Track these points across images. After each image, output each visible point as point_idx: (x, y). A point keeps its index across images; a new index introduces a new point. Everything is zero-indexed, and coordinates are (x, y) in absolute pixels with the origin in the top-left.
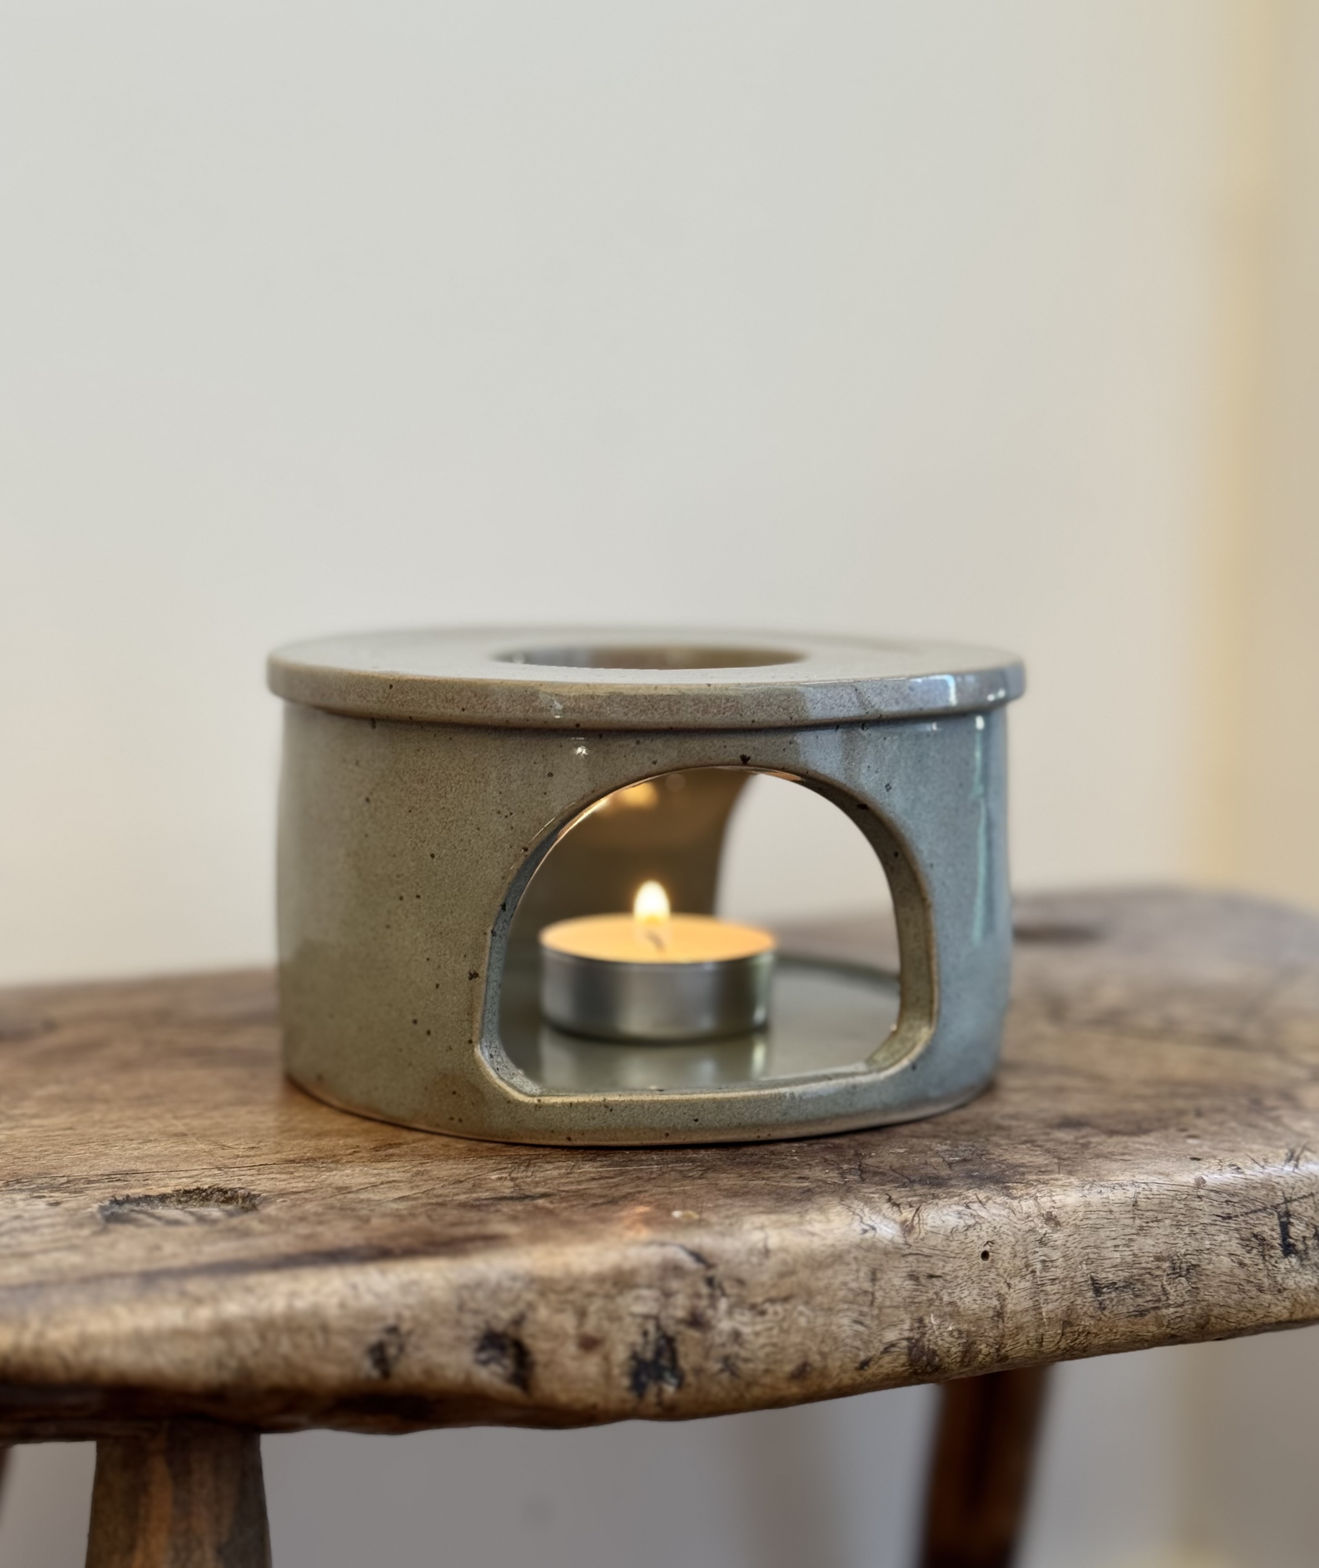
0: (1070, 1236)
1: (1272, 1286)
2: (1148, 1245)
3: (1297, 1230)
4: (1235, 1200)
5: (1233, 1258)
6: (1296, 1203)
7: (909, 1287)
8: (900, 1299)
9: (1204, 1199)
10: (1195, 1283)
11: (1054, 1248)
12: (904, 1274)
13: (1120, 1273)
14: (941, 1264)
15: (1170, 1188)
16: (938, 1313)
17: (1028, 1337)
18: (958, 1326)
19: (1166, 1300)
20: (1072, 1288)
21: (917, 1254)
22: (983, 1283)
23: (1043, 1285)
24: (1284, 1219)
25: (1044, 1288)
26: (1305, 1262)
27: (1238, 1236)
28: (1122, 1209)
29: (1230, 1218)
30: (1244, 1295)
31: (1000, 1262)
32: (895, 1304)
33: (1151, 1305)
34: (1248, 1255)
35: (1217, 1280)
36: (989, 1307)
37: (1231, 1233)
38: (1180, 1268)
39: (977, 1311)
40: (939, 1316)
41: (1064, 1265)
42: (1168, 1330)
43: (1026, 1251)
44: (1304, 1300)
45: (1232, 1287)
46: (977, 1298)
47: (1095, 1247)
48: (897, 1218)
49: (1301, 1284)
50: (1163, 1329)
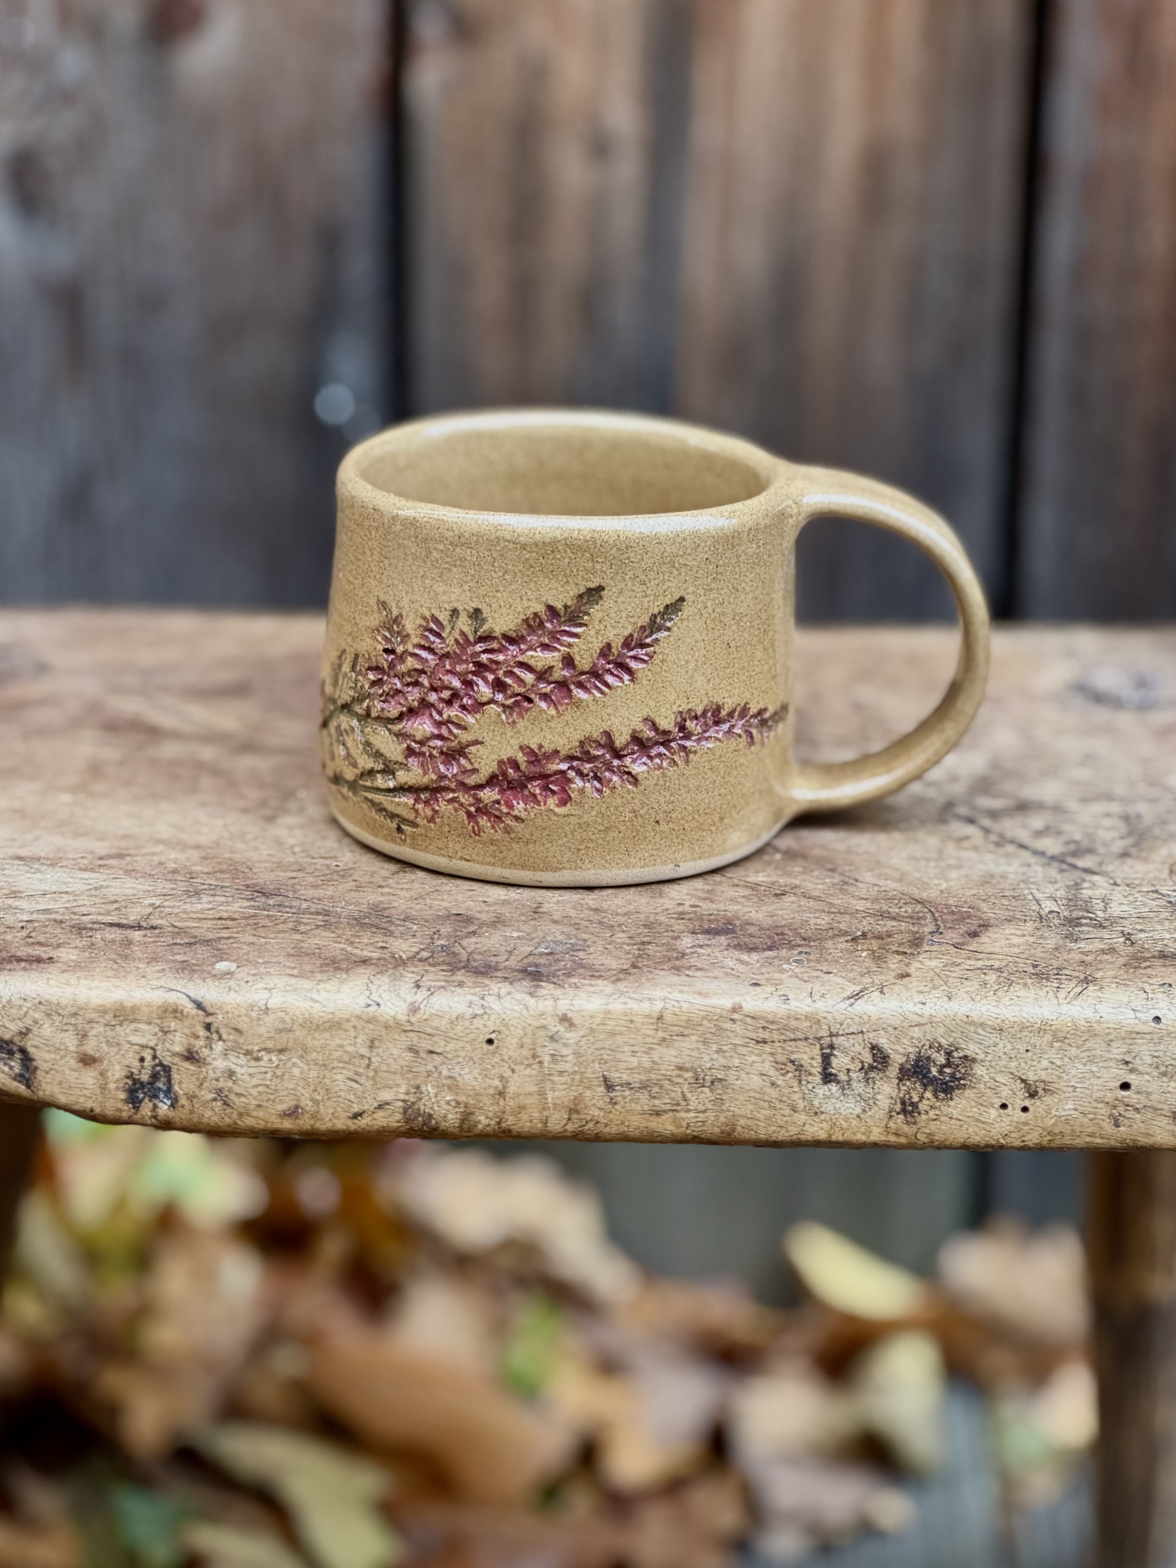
0: (583, 1037)
1: (807, 1108)
2: (669, 1056)
3: (839, 1062)
4: (774, 1027)
5: (764, 1077)
6: (842, 1038)
7: (407, 1058)
8: (399, 1068)
9: (738, 1023)
10: (720, 1094)
11: (565, 1045)
12: (404, 1047)
13: (637, 1076)
14: (443, 1043)
15: (703, 1008)
16: (436, 1083)
17: (531, 1116)
18: (456, 1098)
19: (688, 1105)
20: (581, 1081)
21: (418, 1032)
22: (485, 1065)
23: (550, 1075)
24: (828, 1051)
25: (551, 1078)
26: (847, 1092)
27: (772, 1059)
28: (646, 1020)
29: (765, 1042)
30: (775, 1112)
31: (505, 1050)
32: (392, 1070)
33: (668, 1107)
34: (782, 1078)
35: (745, 1095)
36: (490, 1086)
37: (765, 1056)
38: (704, 1080)
39: (477, 1087)
40: (438, 1087)
41: (574, 1061)
42: (688, 1131)
43: (534, 1044)
44: (845, 1125)
45: (761, 1103)
46: (477, 1076)
47: (610, 1049)
48: (410, 998)
49: (842, 1111)
50: (682, 1130)
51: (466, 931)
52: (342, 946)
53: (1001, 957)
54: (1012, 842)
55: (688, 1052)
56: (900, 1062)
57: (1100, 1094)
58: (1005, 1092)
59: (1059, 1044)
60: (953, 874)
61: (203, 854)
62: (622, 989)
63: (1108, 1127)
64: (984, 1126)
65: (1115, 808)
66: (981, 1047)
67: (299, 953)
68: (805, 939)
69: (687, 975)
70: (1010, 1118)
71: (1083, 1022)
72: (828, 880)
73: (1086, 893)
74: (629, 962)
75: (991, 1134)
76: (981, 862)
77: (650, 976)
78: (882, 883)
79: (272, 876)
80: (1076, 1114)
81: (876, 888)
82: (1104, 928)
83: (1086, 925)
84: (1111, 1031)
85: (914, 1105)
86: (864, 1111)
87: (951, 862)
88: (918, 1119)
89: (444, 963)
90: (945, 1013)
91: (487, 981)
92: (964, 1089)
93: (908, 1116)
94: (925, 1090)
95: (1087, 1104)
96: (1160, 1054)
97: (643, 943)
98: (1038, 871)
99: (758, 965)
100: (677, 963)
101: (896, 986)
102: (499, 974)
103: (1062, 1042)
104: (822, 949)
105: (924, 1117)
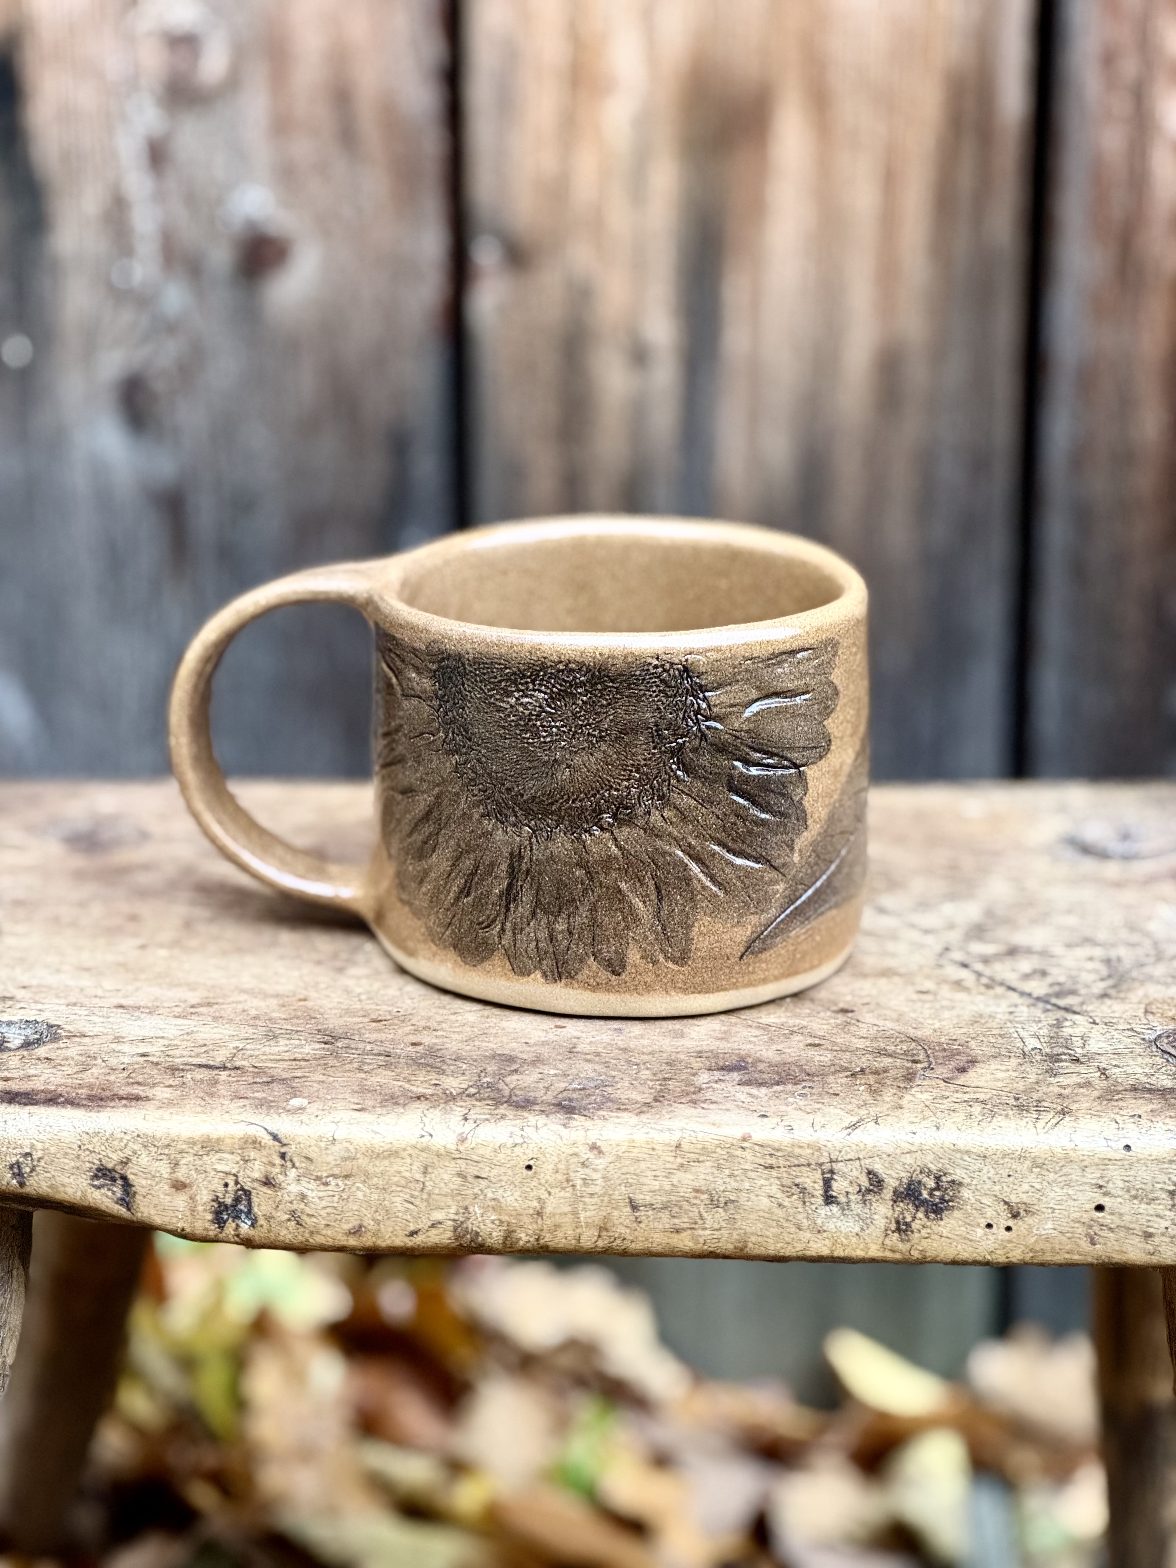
0: (611, 1163)
1: (811, 1227)
2: (687, 1180)
3: (839, 1186)
4: (780, 1154)
5: (773, 1199)
6: (841, 1164)
7: (456, 1183)
8: (448, 1190)
9: (748, 1150)
10: (733, 1214)
11: (595, 1170)
12: (453, 1172)
13: (658, 1197)
14: (488, 1169)
15: (716, 1137)
16: (482, 1205)
17: (565, 1233)
18: (500, 1217)
19: (704, 1223)
20: (609, 1202)
21: (466, 1159)
22: (524, 1188)
23: (582, 1197)
24: (829, 1175)
25: (583, 1199)
26: (847, 1212)
27: (778, 1183)
28: (665, 1148)
29: (772, 1168)
30: (782, 1230)
31: (542, 1175)
32: (443, 1193)
33: (686, 1225)
34: (788, 1199)
35: (756, 1215)
36: (529, 1207)
37: (772, 1180)
38: (718, 1201)
39: (517, 1208)
40: (483, 1208)
41: (603, 1184)
42: (705, 1247)
43: (568, 1169)
44: (845, 1242)
45: (769, 1222)
46: (518, 1198)
47: (634, 1174)
48: (459, 1130)
49: (842, 1229)
50: (699, 1246)
51: (508, 1069)
52: (400, 1083)
53: (986, 1090)
54: (1002, 984)
55: (703, 1176)
56: (894, 1185)
57: (1077, 1215)
58: (990, 1213)
59: (1038, 1170)
60: (946, 1014)
61: (281, 1002)
62: (644, 1120)
63: (1085, 1245)
64: (972, 1243)
65: (1098, 952)
66: (968, 1172)
67: (363, 1090)
68: (809, 1075)
69: (703, 1108)
70: (995, 1236)
71: (1060, 1150)
72: (832, 1021)
73: (1067, 1031)
74: (652, 1096)
75: (978, 1251)
76: (972, 1003)
77: (670, 1109)
78: (881, 1023)
79: (341, 1022)
80: (1055, 1233)
81: (875, 1028)
82: (1082, 1063)
83: (1065, 1061)
84: (1085, 1157)
85: (908, 1225)
86: (862, 1229)
87: (945, 1003)
88: (912, 1236)
89: (489, 1098)
90: (934, 1142)
91: (526, 1114)
92: (953, 1210)
93: (902, 1233)
94: (917, 1211)
95: (1065, 1224)
96: (1131, 1178)
97: (665, 1079)
98: (1024, 1011)
99: (766, 1098)
100: (694, 1096)
101: (889, 1117)
102: (537, 1107)
103: (1041, 1168)
104: (825, 1083)
105: (916, 1235)
